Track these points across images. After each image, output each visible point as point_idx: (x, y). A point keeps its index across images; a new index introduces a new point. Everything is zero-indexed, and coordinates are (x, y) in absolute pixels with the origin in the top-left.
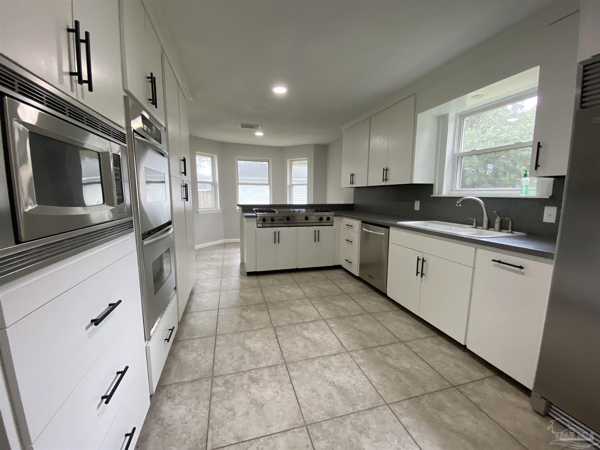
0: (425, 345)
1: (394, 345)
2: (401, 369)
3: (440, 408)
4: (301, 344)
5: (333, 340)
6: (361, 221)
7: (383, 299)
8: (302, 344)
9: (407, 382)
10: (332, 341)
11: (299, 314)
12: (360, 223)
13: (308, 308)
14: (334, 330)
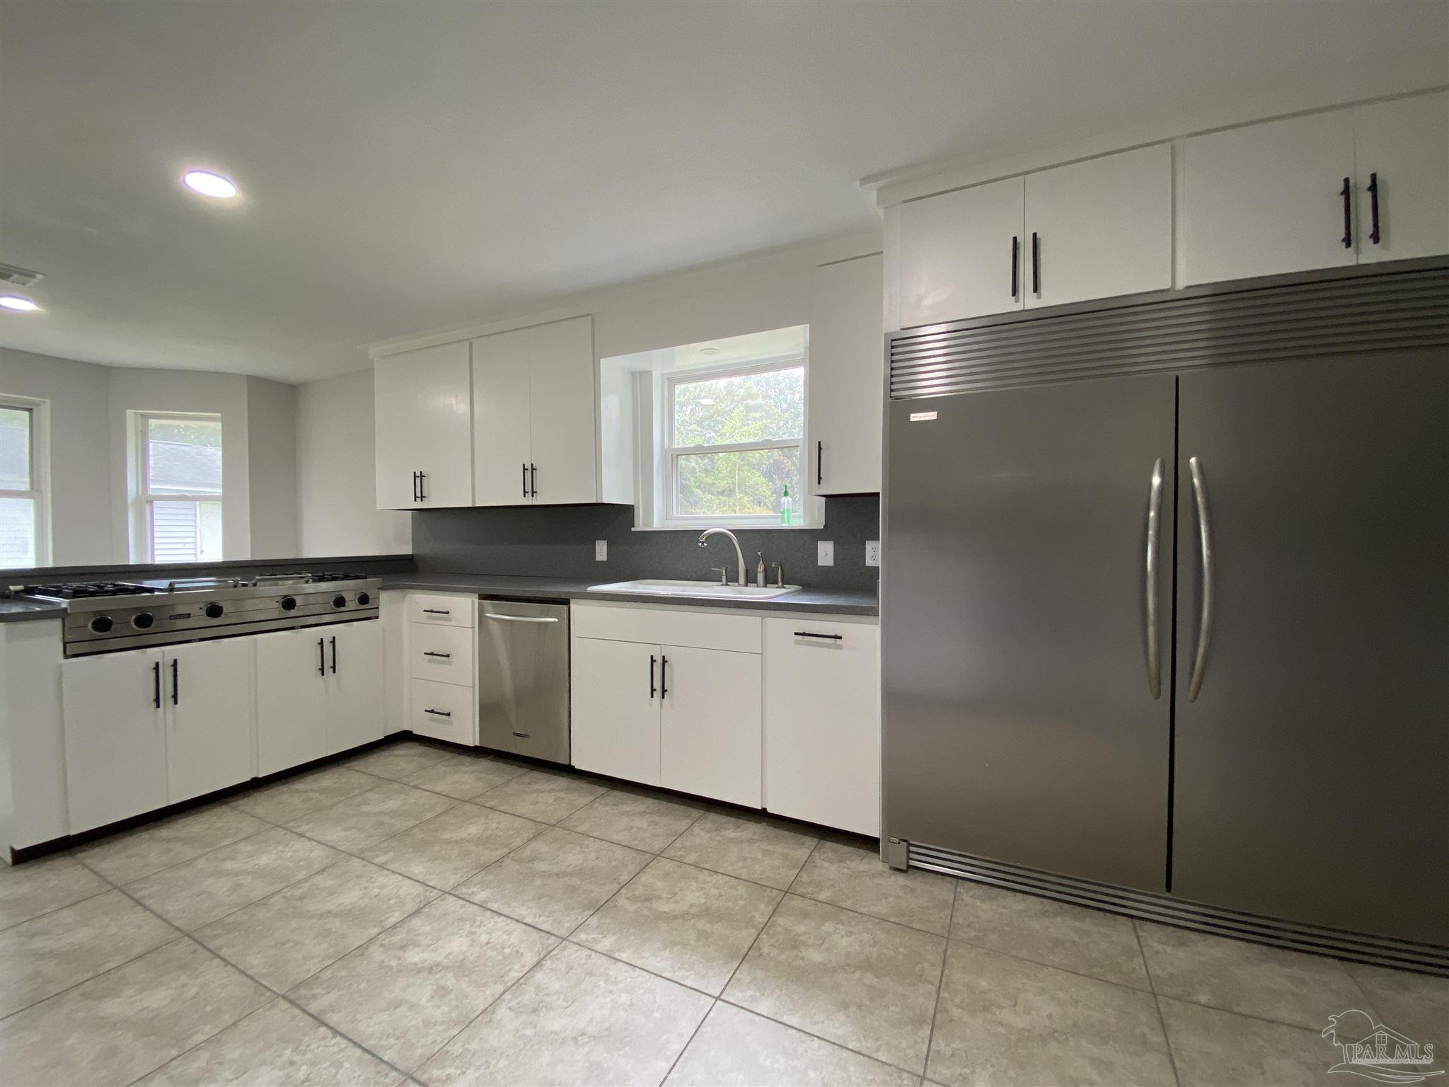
0: (698, 841)
1: (648, 870)
2: (692, 911)
3: (795, 943)
4: (422, 993)
5: (509, 933)
6: (477, 595)
7: (561, 782)
8: (427, 991)
9: (719, 929)
10: (507, 937)
11: (352, 915)
12: (477, 600)
13: (374, 882)
14: (494, 906)
